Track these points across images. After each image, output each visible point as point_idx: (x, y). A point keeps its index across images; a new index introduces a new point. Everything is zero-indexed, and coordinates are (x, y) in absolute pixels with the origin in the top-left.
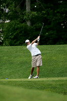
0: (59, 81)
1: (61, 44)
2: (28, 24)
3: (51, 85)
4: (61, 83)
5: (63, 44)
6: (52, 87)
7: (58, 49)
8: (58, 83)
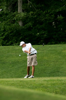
0: (51, 80)
1: (52, 44)
2: (20, 24)
3: (42, 84)
4: (53, 83)
5: (54, 44)
6: (43, 87)
7: (50, 49)
8: (50, 83)
